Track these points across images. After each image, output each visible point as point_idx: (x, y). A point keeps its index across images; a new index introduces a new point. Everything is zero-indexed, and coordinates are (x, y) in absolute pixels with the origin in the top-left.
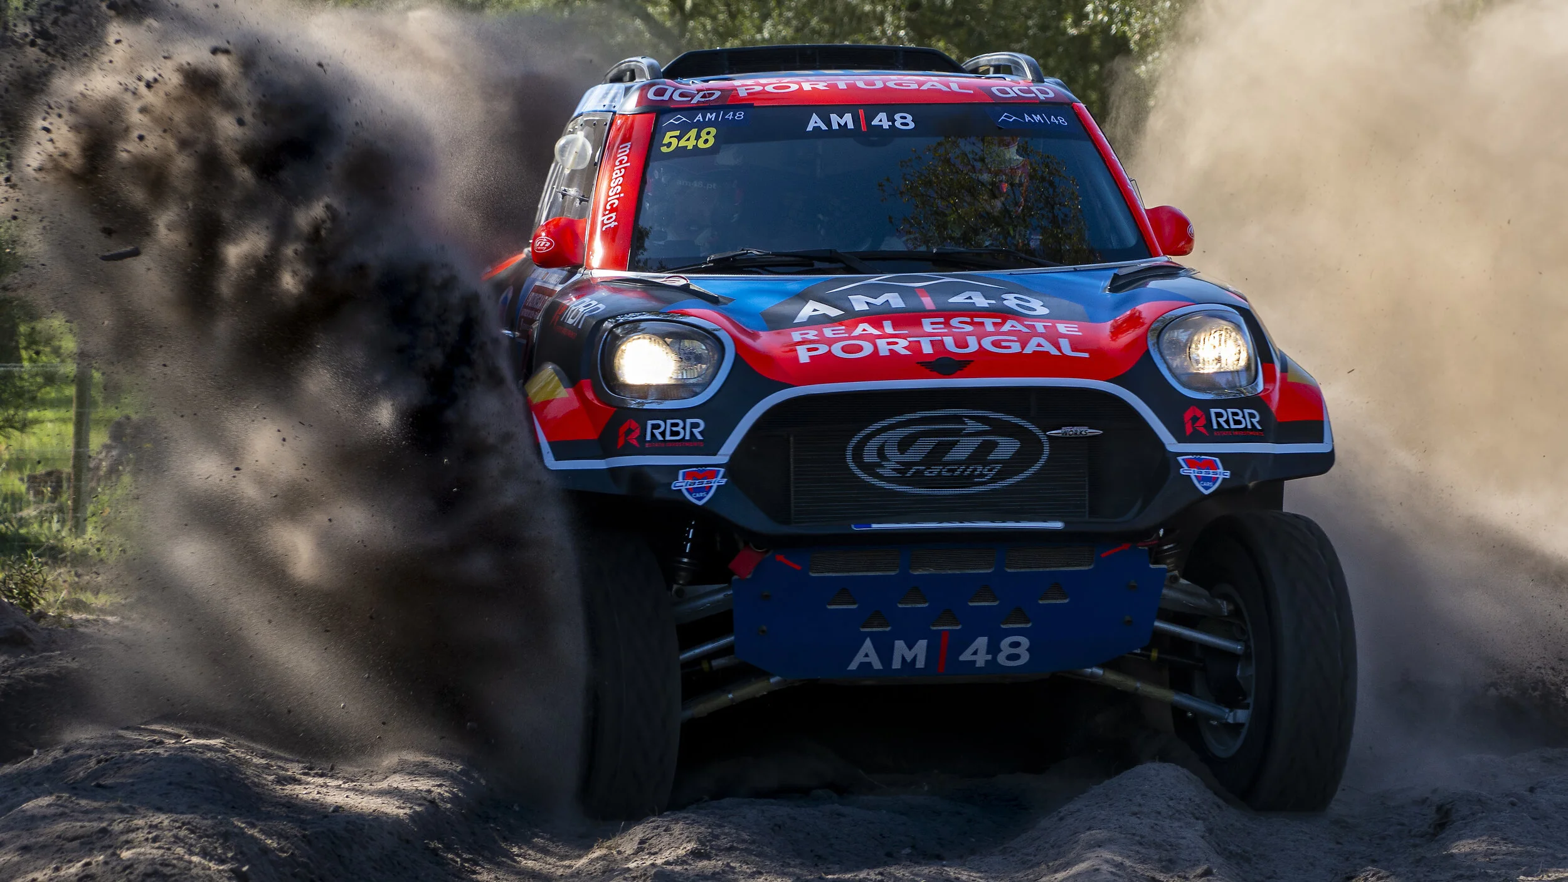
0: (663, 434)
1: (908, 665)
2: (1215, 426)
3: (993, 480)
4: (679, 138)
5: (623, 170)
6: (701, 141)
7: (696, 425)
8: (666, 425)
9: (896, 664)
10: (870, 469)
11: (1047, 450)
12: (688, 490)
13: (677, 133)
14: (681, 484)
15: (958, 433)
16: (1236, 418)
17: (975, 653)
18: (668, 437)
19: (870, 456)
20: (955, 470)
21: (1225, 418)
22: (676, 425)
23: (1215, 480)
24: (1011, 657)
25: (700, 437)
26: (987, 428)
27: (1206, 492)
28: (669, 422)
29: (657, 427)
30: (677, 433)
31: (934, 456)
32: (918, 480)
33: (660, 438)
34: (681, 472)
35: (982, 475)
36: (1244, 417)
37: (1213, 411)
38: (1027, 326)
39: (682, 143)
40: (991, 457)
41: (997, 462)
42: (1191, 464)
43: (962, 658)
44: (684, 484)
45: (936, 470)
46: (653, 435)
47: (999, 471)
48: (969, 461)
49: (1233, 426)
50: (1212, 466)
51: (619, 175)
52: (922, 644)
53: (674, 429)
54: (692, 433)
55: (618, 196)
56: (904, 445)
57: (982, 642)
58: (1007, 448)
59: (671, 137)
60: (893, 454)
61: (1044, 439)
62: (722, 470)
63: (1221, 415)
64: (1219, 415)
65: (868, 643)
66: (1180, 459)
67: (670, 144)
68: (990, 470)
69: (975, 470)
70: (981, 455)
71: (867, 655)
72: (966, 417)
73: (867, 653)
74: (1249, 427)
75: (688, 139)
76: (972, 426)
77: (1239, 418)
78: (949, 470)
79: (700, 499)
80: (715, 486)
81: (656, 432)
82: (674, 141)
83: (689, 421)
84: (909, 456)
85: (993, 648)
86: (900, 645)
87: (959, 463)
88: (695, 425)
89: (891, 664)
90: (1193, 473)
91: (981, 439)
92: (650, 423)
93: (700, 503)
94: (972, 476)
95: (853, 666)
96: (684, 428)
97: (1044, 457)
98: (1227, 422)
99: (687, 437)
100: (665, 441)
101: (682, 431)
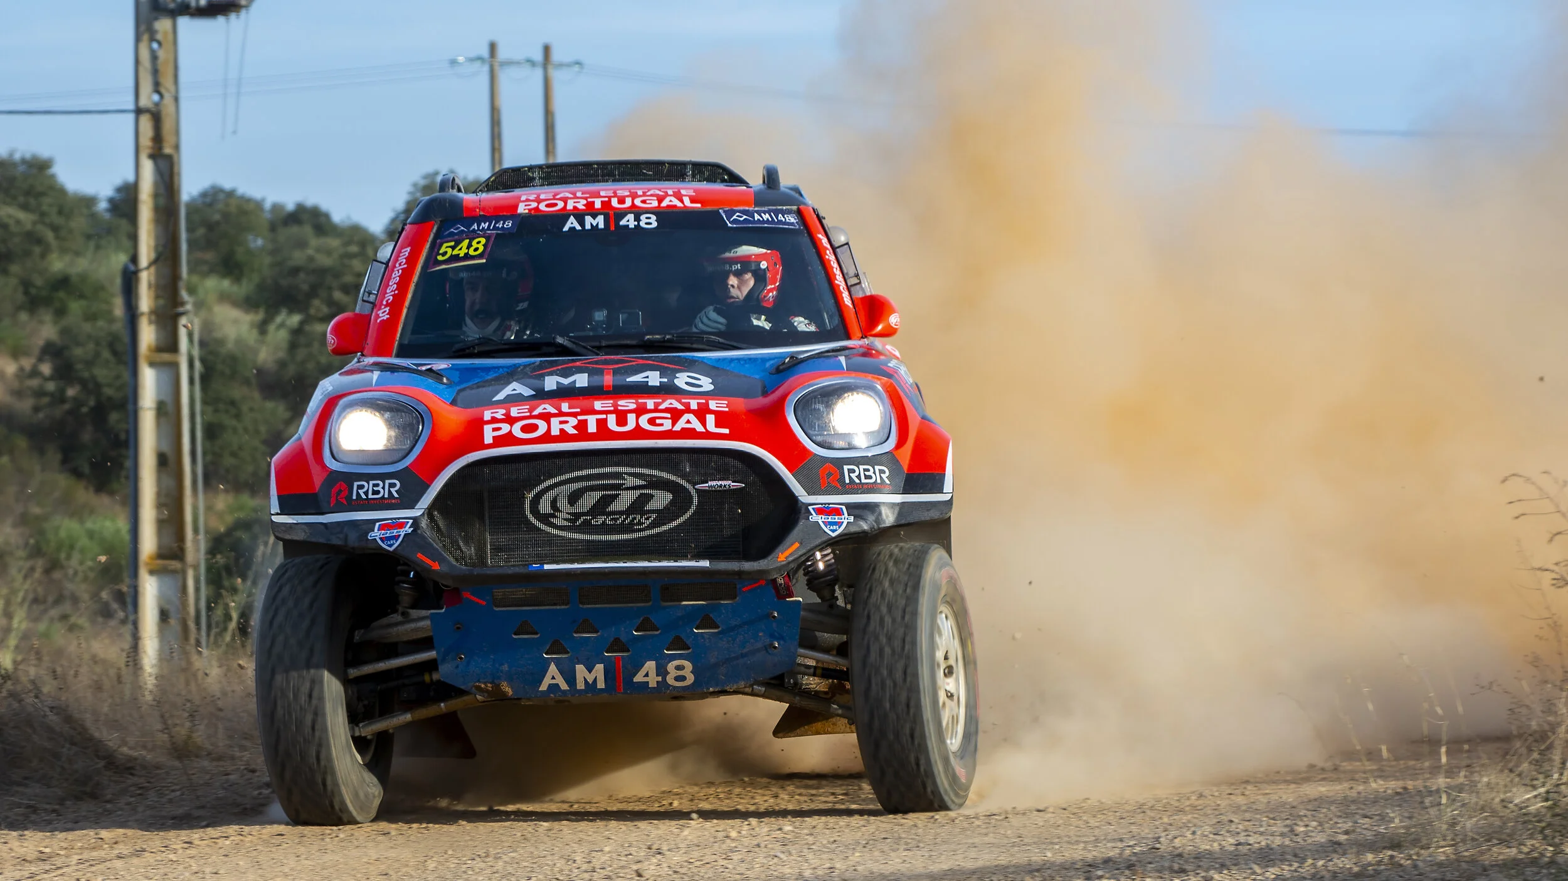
0: (366, 493)
1: (591, 687)
2: (847, 481)
3: (649, 527)
4: (453, 248)
5: (400, 271)
6: (472, 249)
7: (394, 485)
8: (368, 486)
9: (580, 685)
10: (545, 519)
11: (695, 501)
12: (381, 538)
13: (452, 244)
14: (376, 534)
15: (618, 487)
16: (867, 473)
17: (647, 675)
18: (370, 496)
19: (545, 507)
20: (618, 519)
21: (857, 473)
22: (377, 485)
23: (840, 524)
24: (677, 679)
25: (396, 495)
26: (642, 483)
27: (833, 535)
28: (371, 483)
29: (362, 487)
30: (378, 492)
31: (600, 508)
32: (587, 527)
33: (364, 497)
34: (377, 524)
35: (640, 523)
36: (874, 473)
37: (846, 468)
38: (682, 404)
39: (456, 252)
40: (647, 508)
41: (653, 511)
42: (820, 511)
43: (635, 680)
44: (378, 534)
45: (600, 520)
46: (358, 493)
47: (655, 519)
48: (629, 511)
49: (864, 481)
50: (838, 512)
51: (397, 275)
52: (600, 667)
53: (375, 489)
54: (390, 492)
55: (393, 293)
56: (573, 498)
57: (650, 666)
58: (661, 499)
59: (447, 247)
60: (563, 504)
61: (693, 492)
62: (411, 521)
63: (854, 471)
64: (850, 471)
65: (553, 668)
66: (810, 508)
67: (446, 253)
68: (647, 519)
69: (635, 518)
70: (638, 507)
71: (553, 678)
72: (625, 473)
73: (553, 676)
74: (879, 481)
75: (461, 249)
76: (631, 481)
77: (871, 473)
78: (612, 519)
79: (390, 546)
80: (402, 534)
81: (361, 492)
82: (449, 250)
83: (387, 482)
84: (577, 509)
85: (662, 671)
86: (580, 669)
87: (621, 513)
88: (392, 485)
89: (576, 684)
90: (819, 519)
91: (638, 492)
92: (356, 484)
93: (391, 549)
94: (632, 523)
95: (544, 687)
96: (383, 488)
97: (693, 508)
98: (859, 477)
99: (386, 496)
100: (368, 499)
101: (382, 491)
